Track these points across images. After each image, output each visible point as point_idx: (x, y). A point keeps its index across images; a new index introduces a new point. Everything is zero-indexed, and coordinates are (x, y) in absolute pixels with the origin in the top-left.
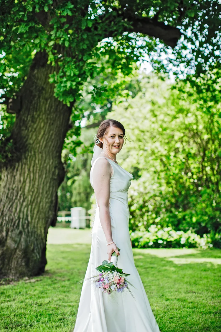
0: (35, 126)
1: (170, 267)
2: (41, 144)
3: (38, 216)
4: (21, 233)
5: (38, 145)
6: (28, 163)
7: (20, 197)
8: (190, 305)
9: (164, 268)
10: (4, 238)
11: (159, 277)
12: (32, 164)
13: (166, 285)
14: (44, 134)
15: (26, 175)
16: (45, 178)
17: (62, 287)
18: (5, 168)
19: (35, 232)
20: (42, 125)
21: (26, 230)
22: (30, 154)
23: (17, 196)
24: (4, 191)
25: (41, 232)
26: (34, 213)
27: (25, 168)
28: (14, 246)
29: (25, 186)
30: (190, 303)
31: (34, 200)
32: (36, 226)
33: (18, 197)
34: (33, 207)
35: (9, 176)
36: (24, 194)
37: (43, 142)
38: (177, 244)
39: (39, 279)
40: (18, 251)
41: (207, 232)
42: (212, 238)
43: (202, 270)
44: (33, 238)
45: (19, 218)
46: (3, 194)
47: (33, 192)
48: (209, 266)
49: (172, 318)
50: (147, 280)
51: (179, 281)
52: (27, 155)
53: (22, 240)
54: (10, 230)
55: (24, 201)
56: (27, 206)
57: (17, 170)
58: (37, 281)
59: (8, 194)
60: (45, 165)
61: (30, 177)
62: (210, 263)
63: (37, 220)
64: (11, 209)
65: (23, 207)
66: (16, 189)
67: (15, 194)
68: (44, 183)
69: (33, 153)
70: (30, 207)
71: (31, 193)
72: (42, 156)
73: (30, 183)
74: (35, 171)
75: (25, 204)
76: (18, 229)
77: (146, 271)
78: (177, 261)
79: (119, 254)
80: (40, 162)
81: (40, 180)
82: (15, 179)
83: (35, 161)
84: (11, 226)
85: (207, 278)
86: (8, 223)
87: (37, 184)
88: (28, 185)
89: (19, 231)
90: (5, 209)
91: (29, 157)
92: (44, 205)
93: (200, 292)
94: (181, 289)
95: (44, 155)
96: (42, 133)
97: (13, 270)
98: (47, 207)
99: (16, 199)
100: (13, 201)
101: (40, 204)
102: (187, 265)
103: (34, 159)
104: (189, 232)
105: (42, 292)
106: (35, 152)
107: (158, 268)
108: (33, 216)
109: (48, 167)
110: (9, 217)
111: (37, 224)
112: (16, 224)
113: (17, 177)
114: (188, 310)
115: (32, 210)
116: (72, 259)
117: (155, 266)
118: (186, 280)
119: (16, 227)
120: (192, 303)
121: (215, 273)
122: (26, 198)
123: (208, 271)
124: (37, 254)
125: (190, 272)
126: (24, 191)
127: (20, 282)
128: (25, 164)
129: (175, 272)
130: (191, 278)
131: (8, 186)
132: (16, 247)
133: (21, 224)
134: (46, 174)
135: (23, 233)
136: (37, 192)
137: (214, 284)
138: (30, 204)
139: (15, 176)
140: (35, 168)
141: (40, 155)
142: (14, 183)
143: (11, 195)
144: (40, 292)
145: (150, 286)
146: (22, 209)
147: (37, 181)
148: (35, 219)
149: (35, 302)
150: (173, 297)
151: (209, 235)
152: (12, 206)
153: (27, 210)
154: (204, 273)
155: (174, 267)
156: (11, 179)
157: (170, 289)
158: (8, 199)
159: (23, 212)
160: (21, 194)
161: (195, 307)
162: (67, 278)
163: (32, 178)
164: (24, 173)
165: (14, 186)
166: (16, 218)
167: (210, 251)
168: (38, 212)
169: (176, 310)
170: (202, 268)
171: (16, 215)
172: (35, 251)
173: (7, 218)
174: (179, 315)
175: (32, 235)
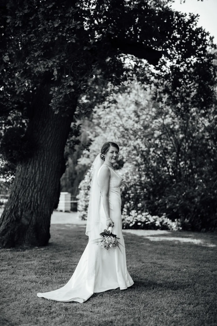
0: (45, 130)
1: (146, 243)
2: (49, 144)
3: (45, 200)
4: (32, 213)
5: (46, 145)
6: (39, 159)
7: (32, 185)
8: (159, 266)
9: (142, 243)
10: (19, 216)
11: (137, 250)
12: (42, 160)
13: (142, 254)
14: (51, 136)
15: (37, 168)
16: (51, 170)
17: (66, 253)
18: (20, 162)
19: (43, 212)
20: (50, 129)
21: (36, 211)
22: (40, 152)
23: (29, 184)
24: (19, 180)
25: (47, 212)
26: (42, 198)
27: (36, 162)
28: (27, 223)
29: (36, 176)
30: (159, 264)
31: (42, 188)
32: (43, 208)
33: (31, 185)
34: (42, 193)
35: (23, 168)
36: (35, 183)
37: (51, 142)
38: (152, 227)
39: (46, 248)
40: (30, 226)
41: (178, 217)
42: (181, 222)
43: (171, 246)
44: (41, 217)
45: (31, 201)
46: (18, 182)
47: (42, 182)
48: (176, 243)
49: (146, 272)
50: (129, 251)
51: (152, 253)
52: (38, 152)
53: (33, 218)
54: (24, 211)
55: (35, 188)
56: (37, 192)
57: (30, 164)
58: (46, 249)
59: (22, 182)
60: (52, 160)
61: (40, 170)
62: (178, 241)
63: (44, 204)
64: (24, 194)
65: (34, 193)
66: (29, 178)
67: (28, 182)
68: (50, 175)
69: (42, 151)
70: (39, 193)
71: (40, 182)
72: (49, 154)
73: (40, 174)
74: (44, 165)
75: (35, 190)
76: (30, 210)
77: (128, 245)
78: (152, 239)
79: (114, 225)
80: (48, 158)
81: (47, 172)
82: (28, 171)
83: (44, 157)
84: (24, 207)
85: (173, 251)
86: (22, 205)
87: (45, 175)
88: (38, 176)
89: (31, 211)
90: (20, 194)
91: (39, 154)
92: (50, 191)
93: (167, 259)
94: (153, 257)
95: (51, 153)
96: (50, 136)
97: (27, 241)
98: (52, 193)
99: (29, 186)
100: (26, 188)
101: (47, 191)
102: (159, 242)
103: (43, 155)
104: (163, 217)
105: (52, 257)
106: (44, 150)
107: (137, 243)
108: (42, 200)
109: (54, 162)
110: (23, 201)
111: (45, 206)
112: (29, 206)
113: (30, 170)
114: (157, 268)
115: (41, 195)
116: (67, 235)
117: (135, 242)
118: (158, 251)
119: (29, 208)
120: (160, 264)
121: (180, 248)
122: (37, 186)
123: (175, 246)
124: (45, 230)
125: (162, 246)
126: (35, 181)
127: (33, 250)
128: (36, 160)
129: (150, 246)
130: (162, 250)
131: (22, 176)
132: (28, 224)
133: (32, 205)
134: (52, 167)
135: (34, 213)
136: (45, 182)
137: (178, 254)
138: (39, 191)
139: (28, 169)
140: (44, 163)
141: (48, 153)
142: (27, 174)
143: (24, 184)
144: (51, 257)
145: (131, 255)
146: (34, 194)
147: (45, 173)
148: (43, 202)
149: (50, 262)
150: (147, 261)
151: (179, 220)
152: (25, 192)
153: (37, 196)
154: (172, 248)
155: (149, 243)
156: (25, 171)
157: (146, 257)
158: (22, 186)
159: (34, 197)
160: (32, 183)
161: (162, 267)
162: (68, 248)
163: (41, 171)
164: (35, 167)
165: (27, 176)
166: (29, 201)
167: (179, 233)
168: (45, 197)
169: (149, 268)
170: (171, 244)
171: (28, 199)
172: (43, 227)
173: (21, 201)
174: (151, 271)
175: (40, 215)
